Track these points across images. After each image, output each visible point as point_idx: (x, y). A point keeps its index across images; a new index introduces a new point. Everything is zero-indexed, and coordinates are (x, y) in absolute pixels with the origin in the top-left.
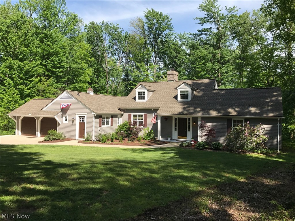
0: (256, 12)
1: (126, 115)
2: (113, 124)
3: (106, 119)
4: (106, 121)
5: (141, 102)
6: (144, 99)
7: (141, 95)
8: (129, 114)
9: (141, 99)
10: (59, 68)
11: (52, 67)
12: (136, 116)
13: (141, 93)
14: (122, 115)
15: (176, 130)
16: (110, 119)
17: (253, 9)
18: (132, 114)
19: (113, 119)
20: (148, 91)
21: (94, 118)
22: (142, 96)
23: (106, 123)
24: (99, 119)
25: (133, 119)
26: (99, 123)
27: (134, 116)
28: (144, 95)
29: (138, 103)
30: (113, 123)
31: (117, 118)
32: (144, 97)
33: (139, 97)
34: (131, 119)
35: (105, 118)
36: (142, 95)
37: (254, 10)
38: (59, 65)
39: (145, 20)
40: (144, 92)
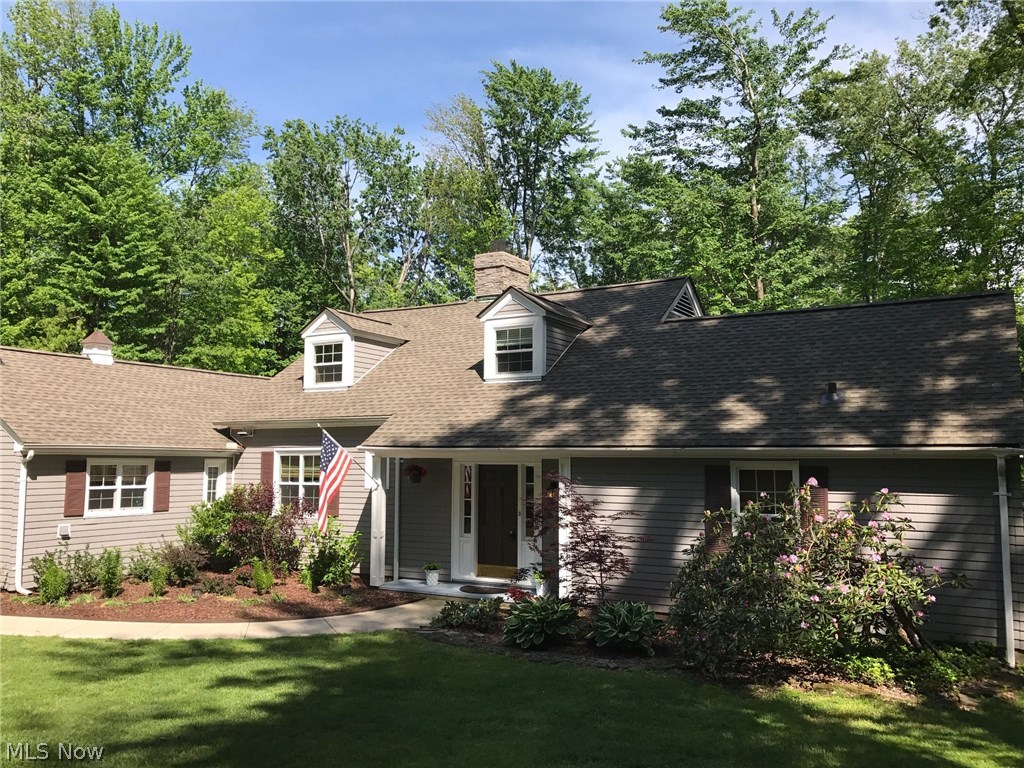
0: (912, 47)
1: (252, 456)
2: (171, 505)
3: (119, 480)
4: (119, 486)
5: (323, 394)
6: (339, 378)
7: (328, 359)
8: (264, 454)
9: (329, 379)
10: (127, 284)
11: (98, 282)
12: (295, 461)
13: (328, 348)
14: (232, 461)
15: (470, 532)
16: (151, 479)
17: (900, 40)
18: (277, 452)
19: (173, 476)
20: (357, 339)
21: (24, 471)
22: (333, 363)
23: (117, 498)
24: (63, 478)
25: (284, 479)
26: (63, 498)
27: (284, 460)
28: (339, 358)
29: (312, 398)
30: (171, 499)
31: (205, 476)
32: (339, 368)
33: (319, 369)
34: (271, 477)
35: (120, 470)
36: (330, 360)
37: (904, 42)
38: (129, 275)
39: (484, 103)
40: (339, 347)
